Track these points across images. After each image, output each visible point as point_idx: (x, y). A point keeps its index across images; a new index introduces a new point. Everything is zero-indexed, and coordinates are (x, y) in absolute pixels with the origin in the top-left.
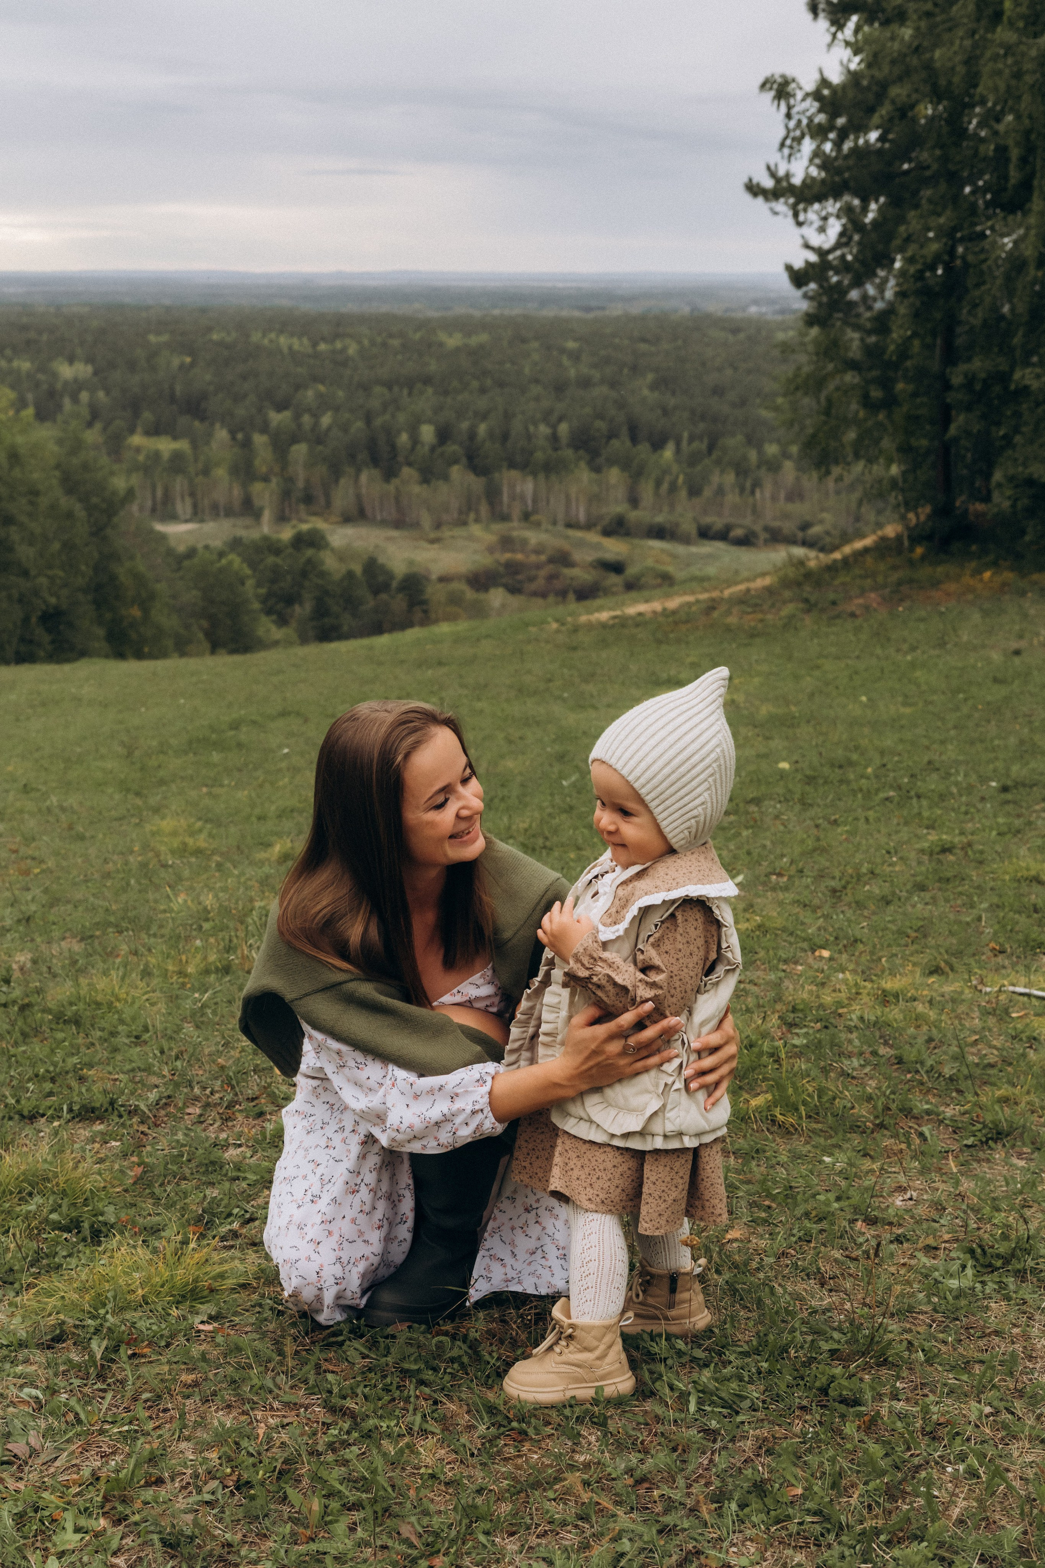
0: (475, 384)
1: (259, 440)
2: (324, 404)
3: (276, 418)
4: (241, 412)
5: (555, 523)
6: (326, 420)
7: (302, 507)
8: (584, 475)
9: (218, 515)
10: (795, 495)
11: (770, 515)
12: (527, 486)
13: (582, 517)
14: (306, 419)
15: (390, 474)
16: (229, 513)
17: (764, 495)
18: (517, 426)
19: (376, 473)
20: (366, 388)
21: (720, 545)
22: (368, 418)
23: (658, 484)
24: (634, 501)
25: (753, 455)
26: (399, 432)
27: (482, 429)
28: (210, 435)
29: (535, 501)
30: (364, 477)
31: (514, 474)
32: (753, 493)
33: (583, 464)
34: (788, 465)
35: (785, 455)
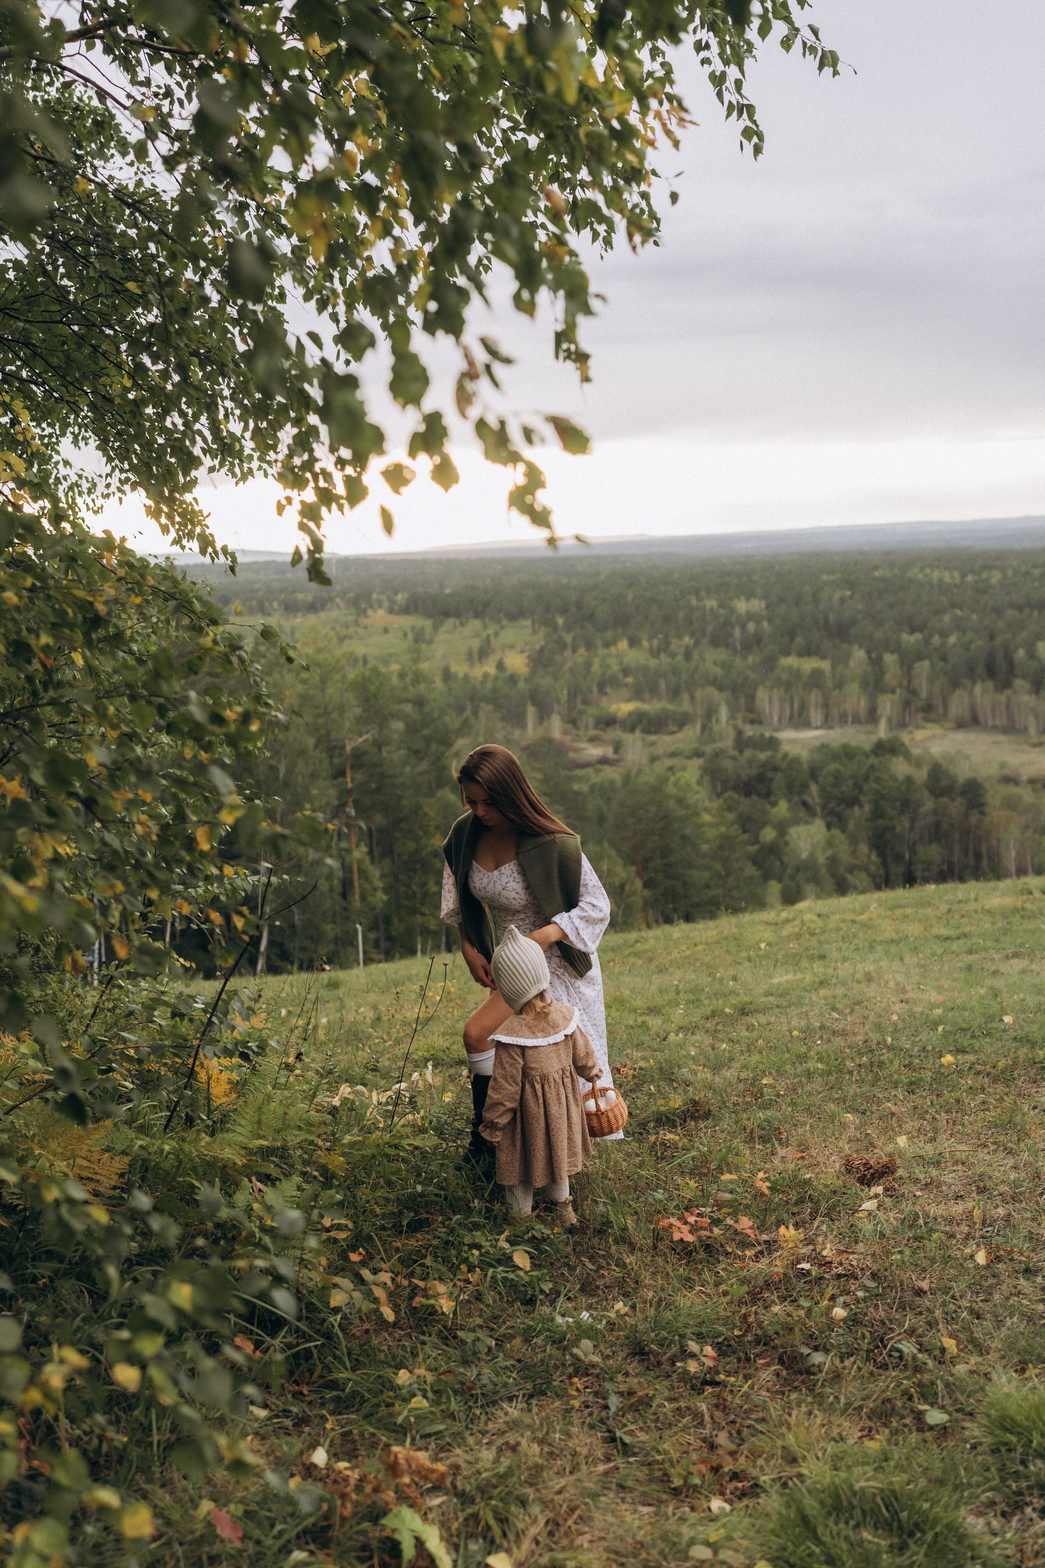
1: (890, 659)
2: (959, 626)
3: (910, 639)
4: (879, 635)
6: (952, 640)
7: (921, 715)
9: (846, 722)
14: (936, 640)
15: (1005, 685)
16: (857, 720)
19: (990, 684)
20: (998, 611)
22: (992, 637)
26: (1017, 648)
28: (848, 655)
30: (978, 689)
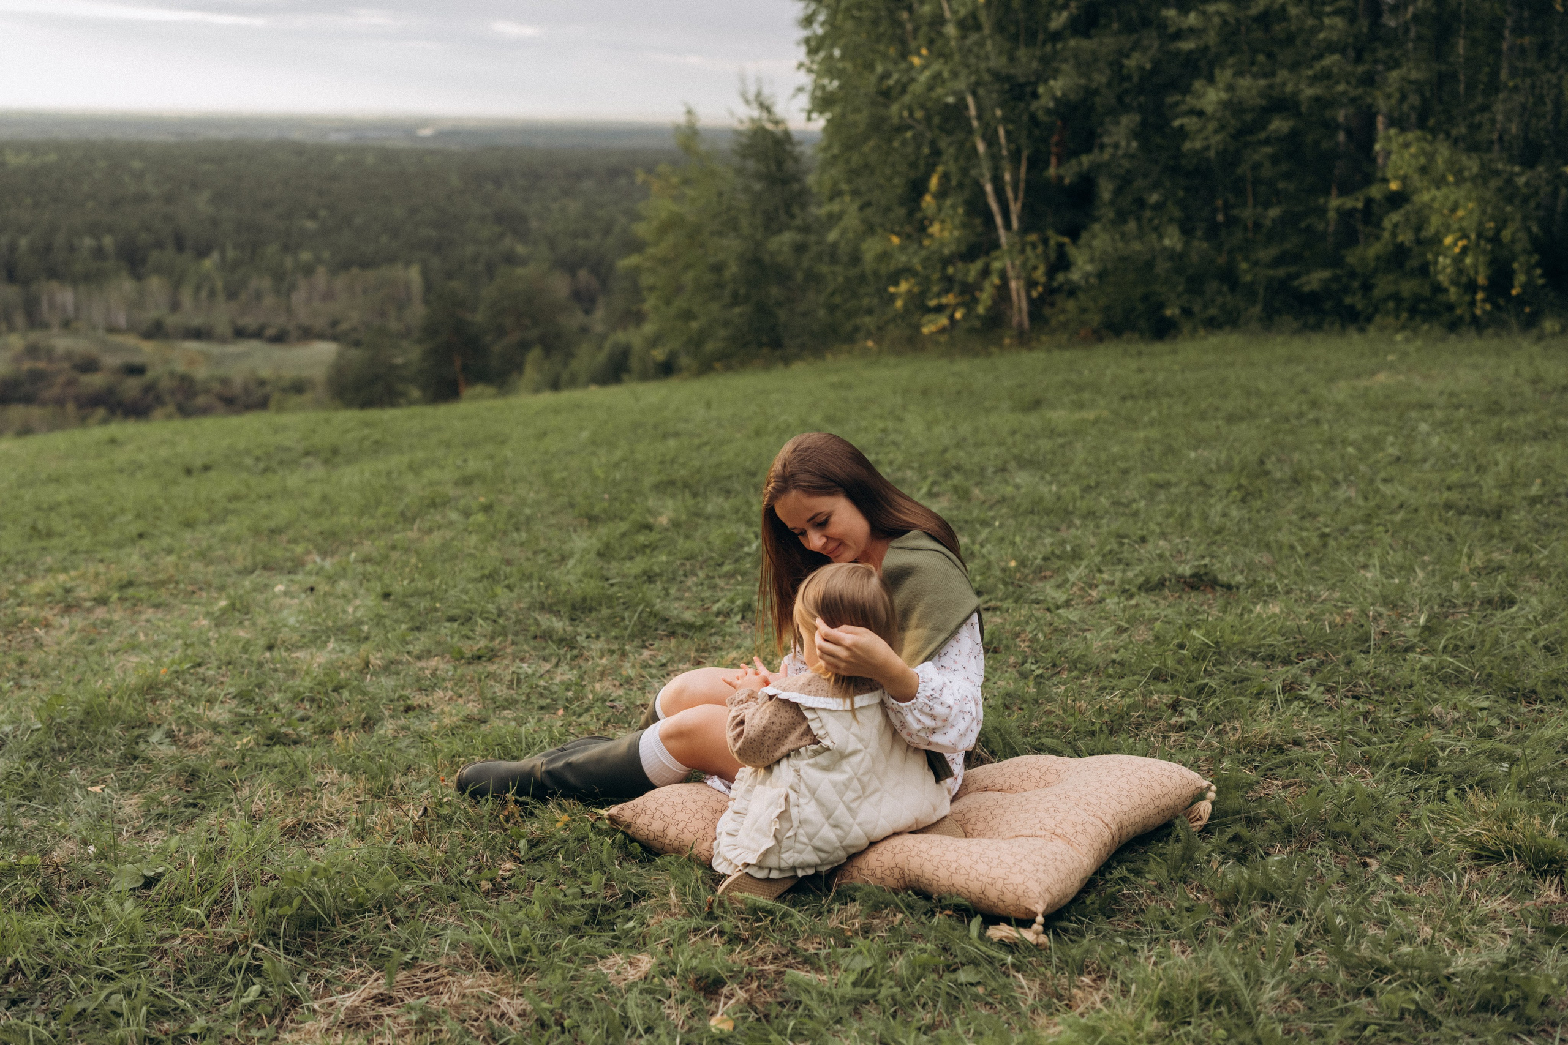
0: (28, 201)
5: (94, 328)
8: (128, 285)
10: (329, 296)
11: (303, 316)
12: (66, 296)
13: (122, 320)
17: (298, 297)
18: (60, 239)
21: (253, 345)
23: (198, 288)
24: (175, 306)
25: (289, 262)
27: (23, 242)
29: (77, 308)
31: (54, 285)
32: (288, 295)
33: (125, 274)
34: (321, 270)
35: (319, 260)
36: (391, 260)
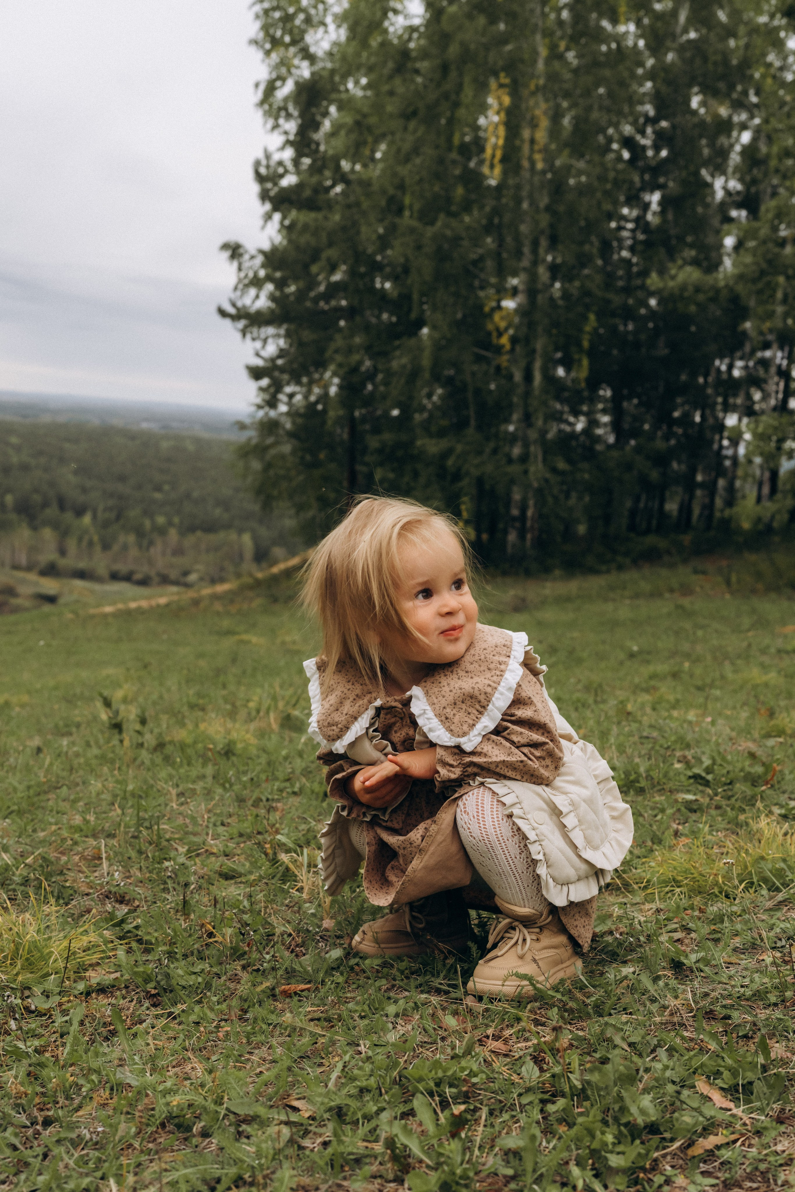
5: (3, 566)
8: (25, 533)
11: (161, 565)
13: (24, 562)
17: (156, 551)
21: (125, 586)
23: (80, 540)
24: (63, 552)
25: (148, 523)
32: (148, 549)
33: (24, 525)
34: (173, 531)
35: (170, 524)
36: (228, 526)
